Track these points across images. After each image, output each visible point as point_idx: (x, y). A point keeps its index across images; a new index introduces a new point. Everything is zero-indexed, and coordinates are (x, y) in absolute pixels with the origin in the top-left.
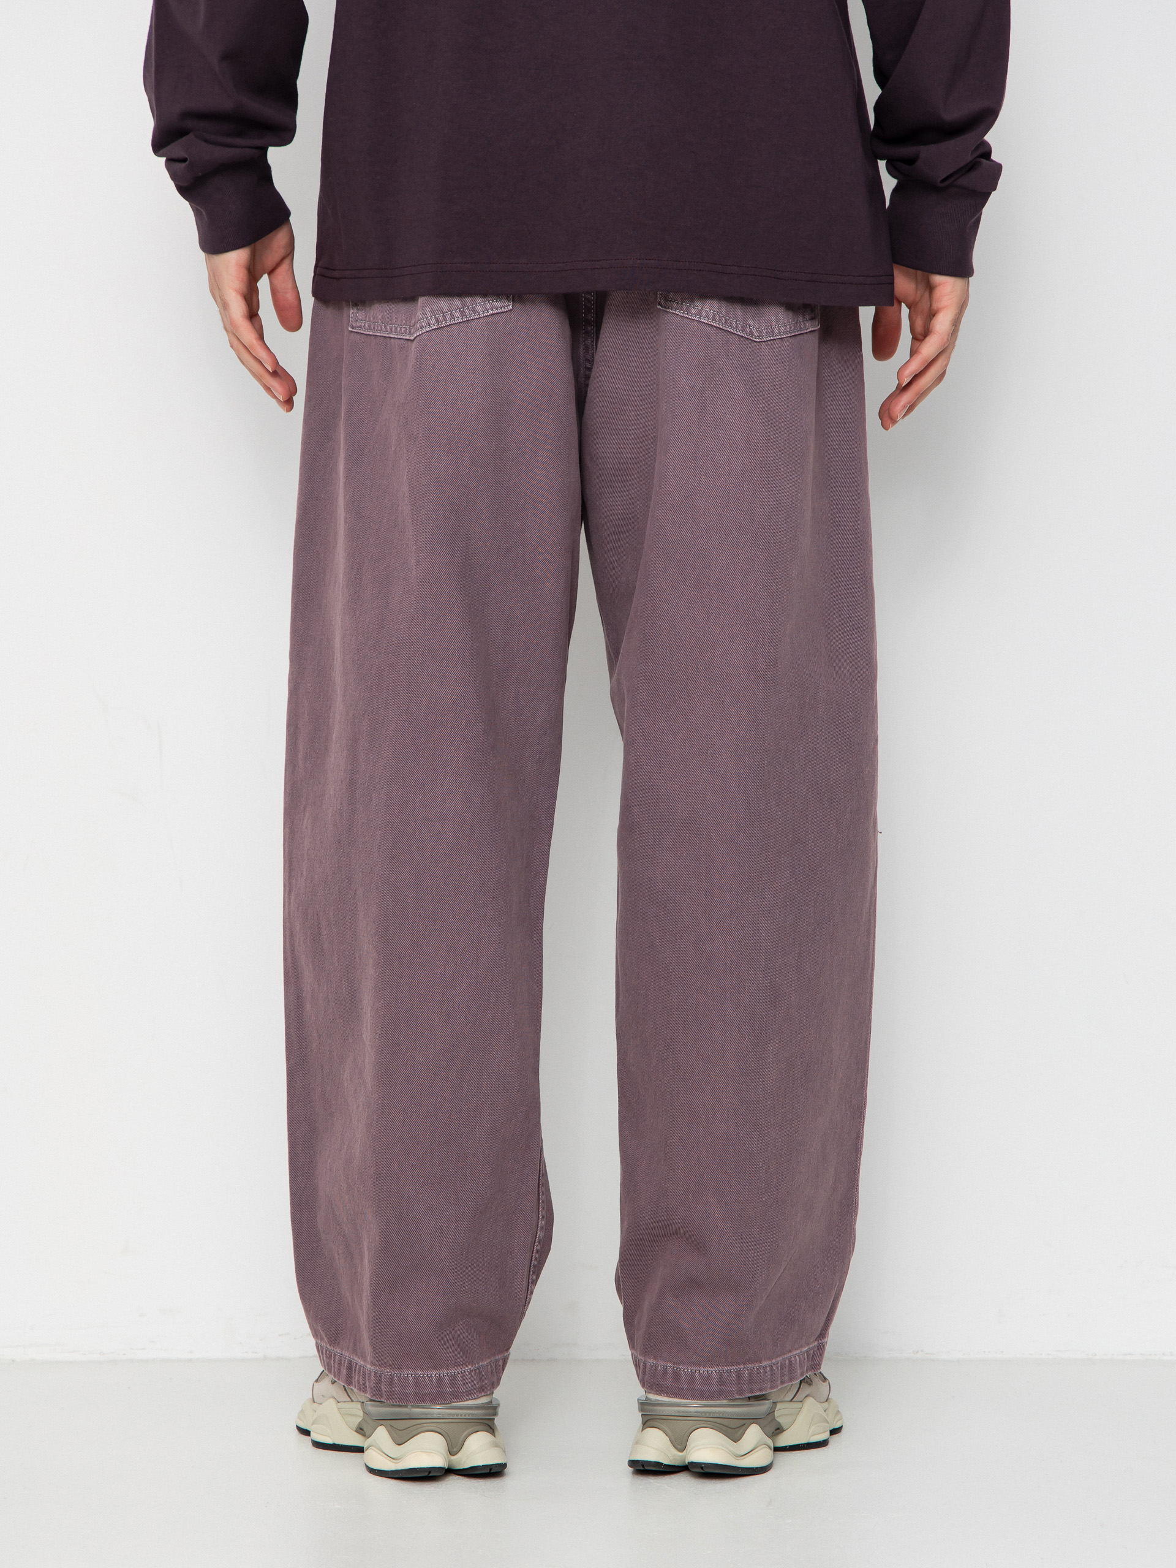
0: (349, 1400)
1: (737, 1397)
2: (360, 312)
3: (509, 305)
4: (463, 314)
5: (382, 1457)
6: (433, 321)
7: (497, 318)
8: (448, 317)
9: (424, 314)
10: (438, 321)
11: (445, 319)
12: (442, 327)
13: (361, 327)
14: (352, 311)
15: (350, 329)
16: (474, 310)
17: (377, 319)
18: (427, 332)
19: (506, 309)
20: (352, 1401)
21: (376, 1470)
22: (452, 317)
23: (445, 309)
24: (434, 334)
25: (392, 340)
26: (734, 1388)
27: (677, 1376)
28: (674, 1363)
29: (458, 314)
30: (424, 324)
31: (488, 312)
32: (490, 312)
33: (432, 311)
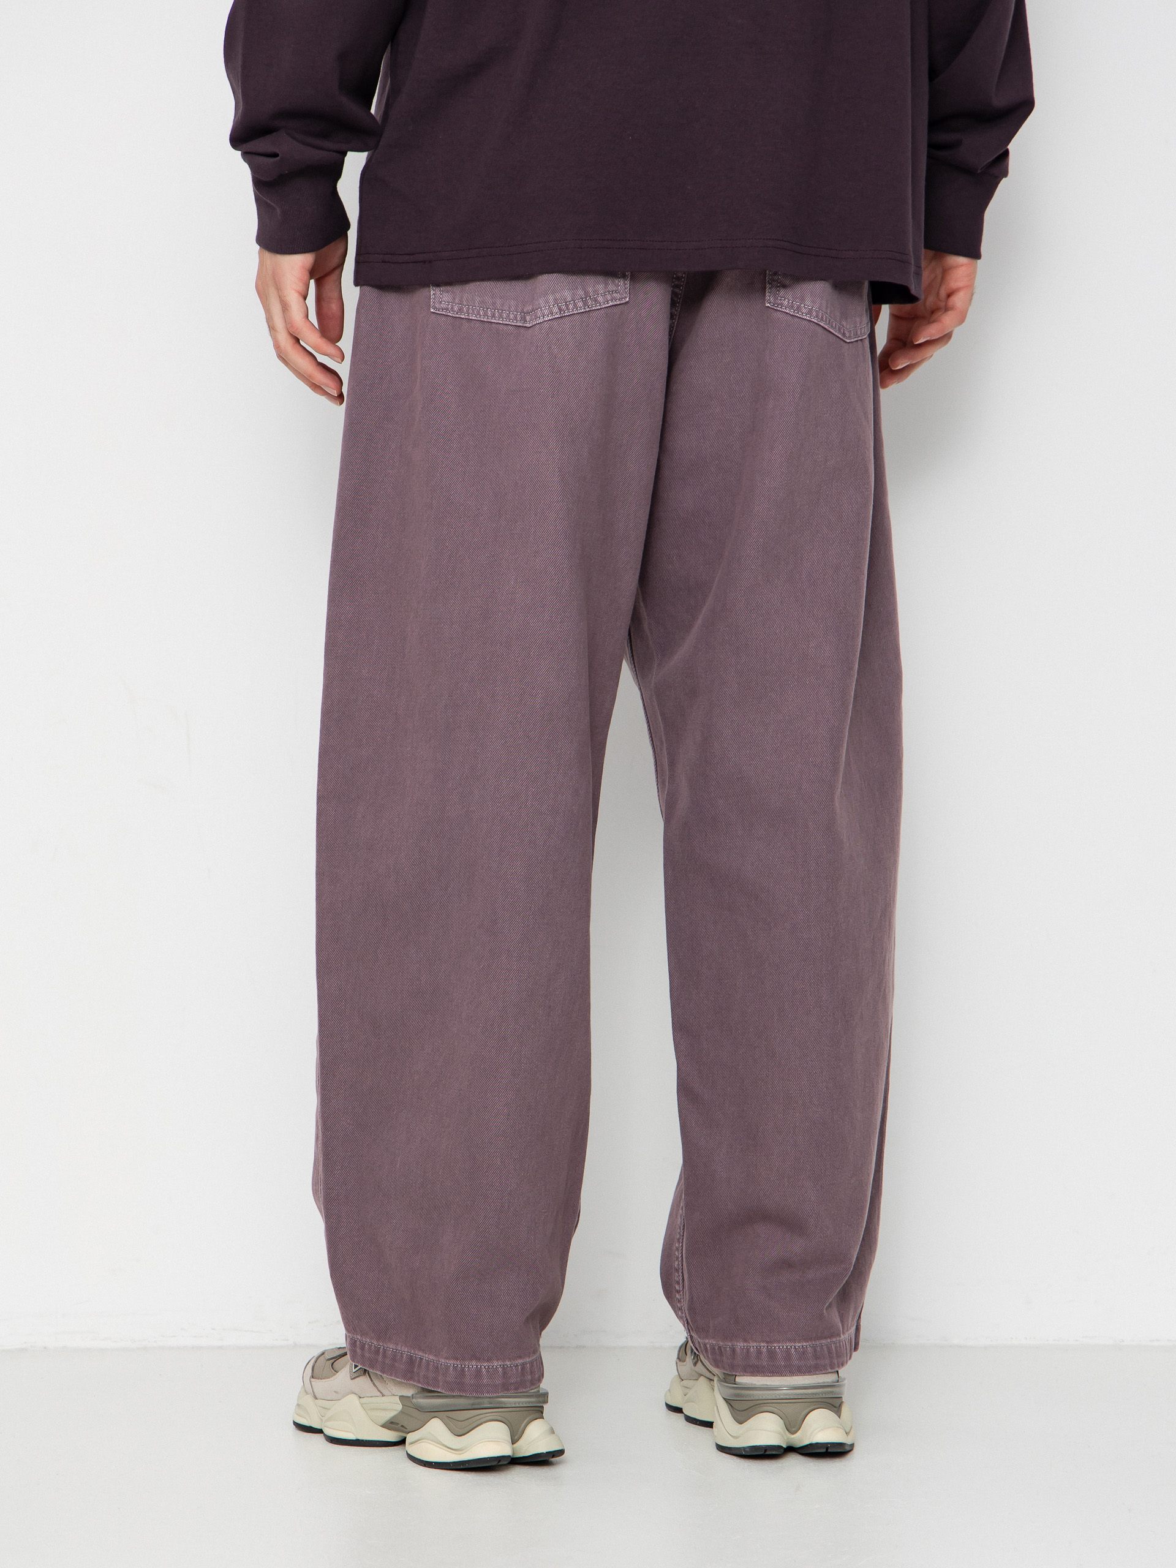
0: (379, 1394)
1: (830, 1370)
2: (445, 294)
3: (626, 297)
4: (585, 304)
5: (437, 1449)
6: (556, 310)
7: (615, 310)
8: (571, 306)
9: (547, 302)
10: (560, 309)
11: (568, 309)
12: (564, 316)
13: (447, 309)
14: (432, 292)
15: (432, 310)
16: (596, 300)
17: (474, 303)
18: (549, 320)
19: (624, 301)
20: (383, 1395)
21: (432, 1462)
22: (575, 306)
23: (569, 299)
24: (555, 323)
25: (494, 325)
26: (827, 1362)
27: (772, 1354)
28: (767, 1342)
29: (580, 304)
30: (546, 312)
31: (608, 303)
32: (611, 304)
33: (556, 300)
